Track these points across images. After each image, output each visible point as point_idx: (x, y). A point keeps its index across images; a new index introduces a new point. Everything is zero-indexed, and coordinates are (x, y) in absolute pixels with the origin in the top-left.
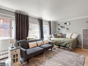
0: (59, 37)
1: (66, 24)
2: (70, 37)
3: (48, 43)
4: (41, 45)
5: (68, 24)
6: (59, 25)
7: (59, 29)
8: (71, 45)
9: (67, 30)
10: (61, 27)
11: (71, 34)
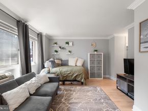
0: (58, 65)
1: (67, 43)
5: (71, 44)
6: (56, 43)
7: (56, 51)
9: (70, 53)
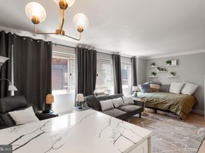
0: (153, 91)
1: (169, 62)
2: (178, 92)
3: (133, 103)
4: (119, 106)
5: (174, 63)
6: (154, 64)
7: (154, 74)
8: (180, 107)
9: (172, 76)
10: (159, 68)
11: (180, 85)
